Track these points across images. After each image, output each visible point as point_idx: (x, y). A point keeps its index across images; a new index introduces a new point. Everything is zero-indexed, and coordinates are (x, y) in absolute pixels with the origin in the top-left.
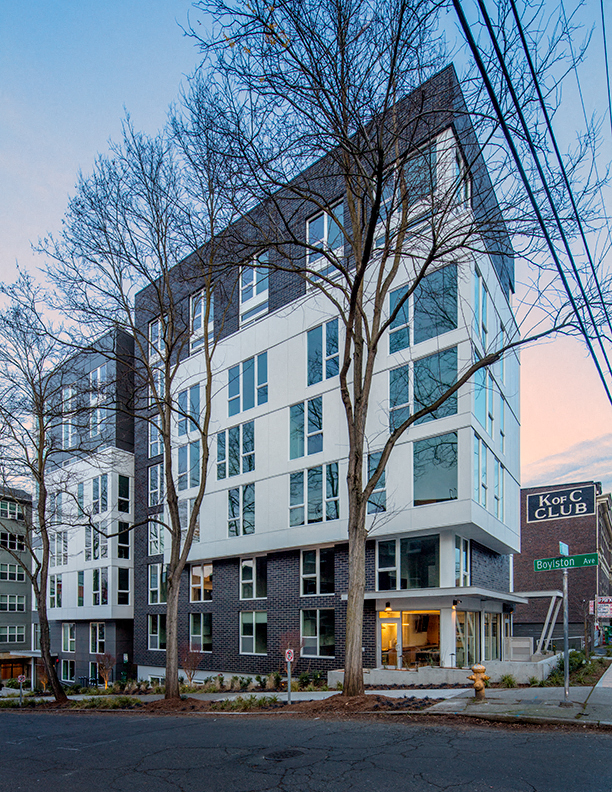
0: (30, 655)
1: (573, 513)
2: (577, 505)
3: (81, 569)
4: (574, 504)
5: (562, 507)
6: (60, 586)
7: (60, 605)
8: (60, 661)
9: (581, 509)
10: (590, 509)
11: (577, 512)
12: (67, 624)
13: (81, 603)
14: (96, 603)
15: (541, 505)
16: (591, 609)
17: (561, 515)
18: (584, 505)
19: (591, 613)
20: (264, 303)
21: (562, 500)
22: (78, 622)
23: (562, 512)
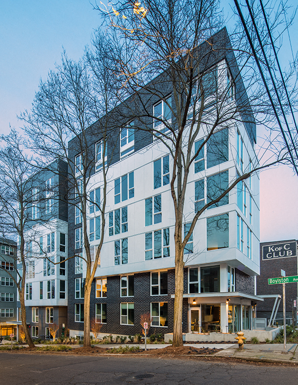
0: (16, 324)
1: (286, 255)
2: (287, 252)
3: (41, 280)
4: (286, 251)
5: (280, 252)
6: (31, 289)
7: (31, 298)
8: (31, 327)
9: (289, 253)
10: (294, 253)
11: (288, 255)
12: (35, 308)
13: (41, 298)
14: (49, 298)
15: (270, 251)
17: (279, 257)
18: (291, 251)
19: (295, 306)
20: (132, 147)
21: (280, 249)
22: (40, 307)
23: (280, 255)
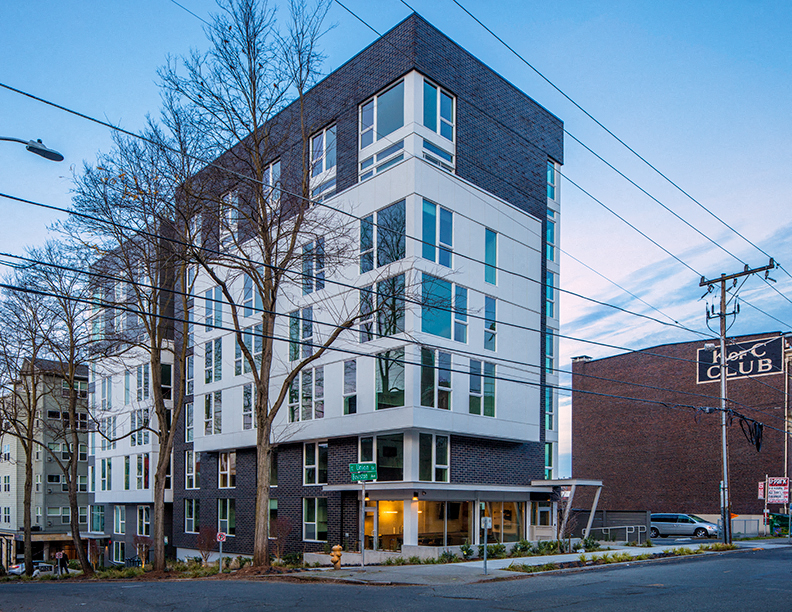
0: (87, 537)
1: (755, 371)
2: (760, 361)
3: (127, 454)
4: (756, 360)
5: (741, 364)
6: (110, 469)
7: (109, 488)
8: (112, 543)
9: (765, 365)
10: (777, 365)
11: (760, 370)
12: (118, 507)
13: (127, 488)
14: (140, 487)
15: (715, 361)
16: (761, 492)
17: (739, 374)
18: (770, 361)
19: (760, 497)
21: (743, 353)
22: (127, 505)
23: (741, 371)
